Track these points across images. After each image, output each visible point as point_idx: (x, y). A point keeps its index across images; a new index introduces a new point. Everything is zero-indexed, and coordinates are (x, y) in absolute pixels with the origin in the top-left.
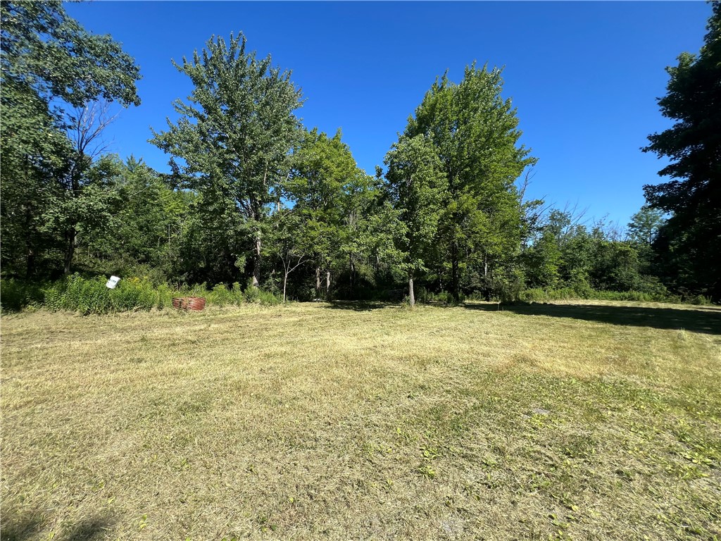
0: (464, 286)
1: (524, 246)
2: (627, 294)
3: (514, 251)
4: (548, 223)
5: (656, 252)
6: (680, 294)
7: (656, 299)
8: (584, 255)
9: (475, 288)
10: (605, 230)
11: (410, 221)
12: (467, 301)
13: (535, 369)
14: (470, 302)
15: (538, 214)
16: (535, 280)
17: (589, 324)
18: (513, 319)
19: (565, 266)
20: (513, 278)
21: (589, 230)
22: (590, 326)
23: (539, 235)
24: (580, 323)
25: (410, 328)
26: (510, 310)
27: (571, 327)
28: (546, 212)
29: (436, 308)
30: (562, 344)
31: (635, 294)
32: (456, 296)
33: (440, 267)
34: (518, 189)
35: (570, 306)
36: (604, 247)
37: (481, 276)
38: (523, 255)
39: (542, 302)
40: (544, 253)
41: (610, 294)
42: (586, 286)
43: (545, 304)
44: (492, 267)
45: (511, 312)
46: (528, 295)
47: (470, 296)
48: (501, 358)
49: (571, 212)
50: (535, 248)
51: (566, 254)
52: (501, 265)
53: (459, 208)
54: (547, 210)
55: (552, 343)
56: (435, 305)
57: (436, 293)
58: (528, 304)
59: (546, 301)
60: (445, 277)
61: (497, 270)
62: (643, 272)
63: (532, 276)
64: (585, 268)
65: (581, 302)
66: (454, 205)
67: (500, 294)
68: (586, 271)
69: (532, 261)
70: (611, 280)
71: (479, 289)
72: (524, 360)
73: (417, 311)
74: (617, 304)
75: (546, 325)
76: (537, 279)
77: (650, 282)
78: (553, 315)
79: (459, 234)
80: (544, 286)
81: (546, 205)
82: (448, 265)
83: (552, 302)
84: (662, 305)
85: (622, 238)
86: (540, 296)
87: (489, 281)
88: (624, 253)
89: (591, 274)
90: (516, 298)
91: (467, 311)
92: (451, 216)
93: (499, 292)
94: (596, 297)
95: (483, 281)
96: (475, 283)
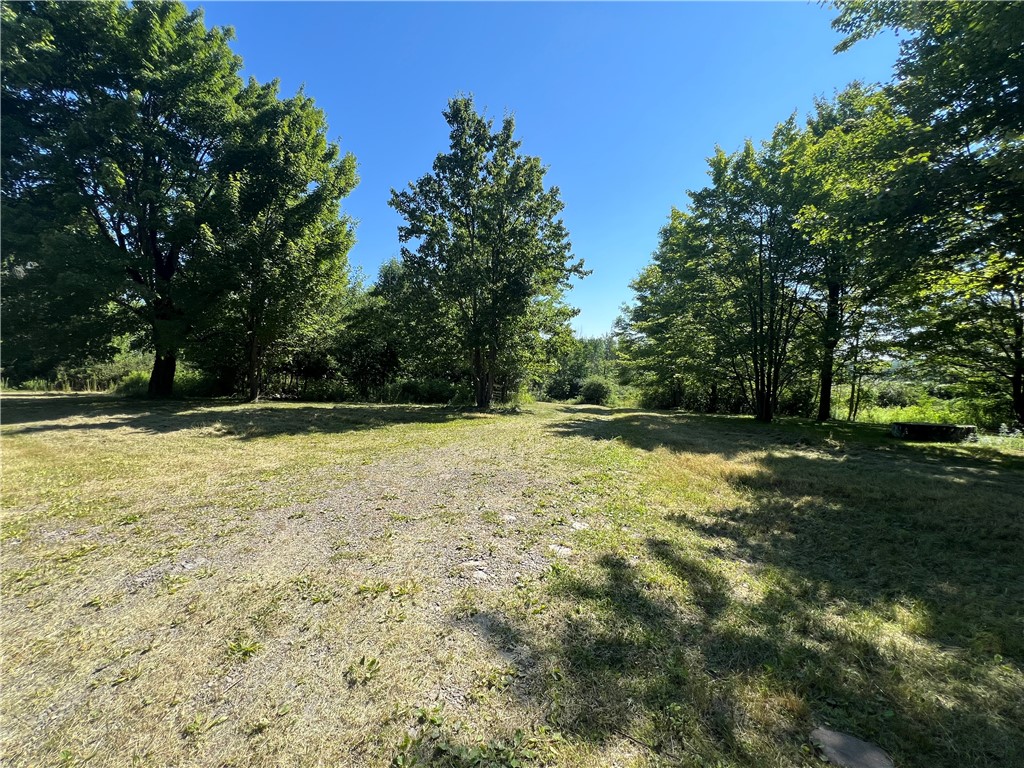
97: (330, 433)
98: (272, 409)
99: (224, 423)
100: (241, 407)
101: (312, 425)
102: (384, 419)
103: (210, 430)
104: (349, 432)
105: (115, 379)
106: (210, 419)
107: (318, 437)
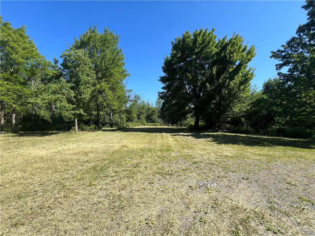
0: (102, 122)
1: (126, 107)
2: (154, 124)
3: (122, 108)
4: (134, 99)
5: (161, 111)
6: (166, 123)
7: (161, 125)
8: (144, 111)
9: (107, 123)
10: (150, 103)
11: (76, 90)
12: (103, 129)
13: (128, 148)
14: (105, 129)
15: (131, 95)
16: (129, 120)
17: (144, 133)
18: (121, 134)
19: (139, 115)
20: (121, 118)
21: (146, 103)
22: (144, 134)
23: (131, 103)
24: (142, 133)
25: (77, 141)
26: (120, 131)
27: (139, 135)
28: (133, 95)
29: (89, 132)
30: (136, 140)
31: (157, 124)
32: (99, 126)
33: (91, 113)
34: (124, 84)
35: (140, 128)
36: (149, 109)
37: (109, 118)
38: (125, 110)
39: (131, 128)
40: (132, 110)
41: (151, 124)
42: (144, 121)
43: (132, 128)
44: (114, 114)
45: (121, 132)
46: (127, 125)
47: (105, 126)
48: (117, 147)
49: (141, 96)
50: (130, 107)
51: (139, 110)
52: (117, 113)
53: (101, 88)
54: (134, 94)
55: (133, 140)
56: (88, 131)
57: (89, 126)
58: (127, 128)
59: (133, 127)
60: (94, 118)
61: (116, 115)
62: (159, 117)
63: (128, 118)
64: (144, 115)
65: (143, 127)
66: (98, 86)
67: (117, 125)
68: (145, 116)
69: (128, 112)
70: (151, 119)
71: (109, 123)
72: (125, 146)
73: (80, 134)
74: (152, 127)
75: (132, 135)
76: (130, 119)
77: (160, 120)
78: (134, 131)
79: (101, 99)
80: (132, 122)
81: (133, 92)
82: (95, 113)
83: (134, 127)
84: (162, 127)
85: (154, 106)
86: (131, 125)
87: (113, 120)
88: (154, 111)
89: (146, 117)
90: (123, 126)
91: (104, 132)
92: (97, 91)
93: (117, 124)
94: (147, 125)
95: (110, 120)
96: (107, 120)
97: (247, 145)
98: (225, 135)
99: (212, 138)
100: (215, 133)
101: (240, 142)
102: (271, 143)
103: (209, 139)
104: (256, 146)
105: (187, 124)
106: (208, 136)
107: (243, 146)
